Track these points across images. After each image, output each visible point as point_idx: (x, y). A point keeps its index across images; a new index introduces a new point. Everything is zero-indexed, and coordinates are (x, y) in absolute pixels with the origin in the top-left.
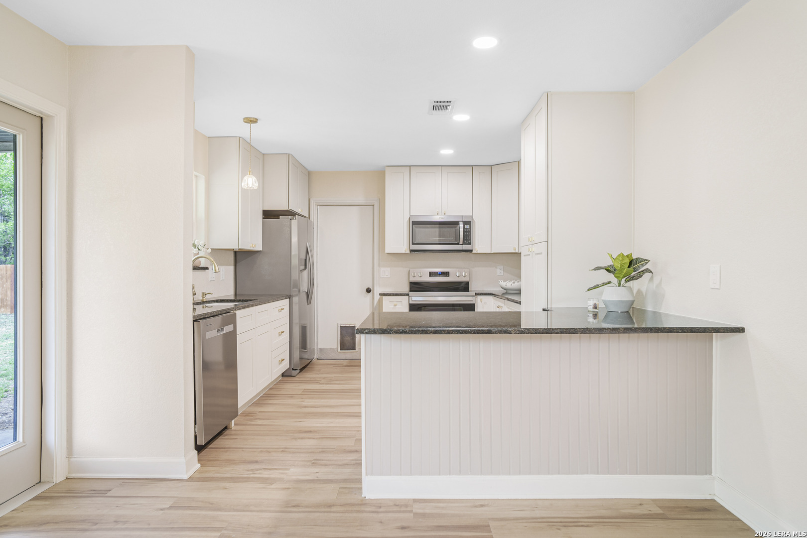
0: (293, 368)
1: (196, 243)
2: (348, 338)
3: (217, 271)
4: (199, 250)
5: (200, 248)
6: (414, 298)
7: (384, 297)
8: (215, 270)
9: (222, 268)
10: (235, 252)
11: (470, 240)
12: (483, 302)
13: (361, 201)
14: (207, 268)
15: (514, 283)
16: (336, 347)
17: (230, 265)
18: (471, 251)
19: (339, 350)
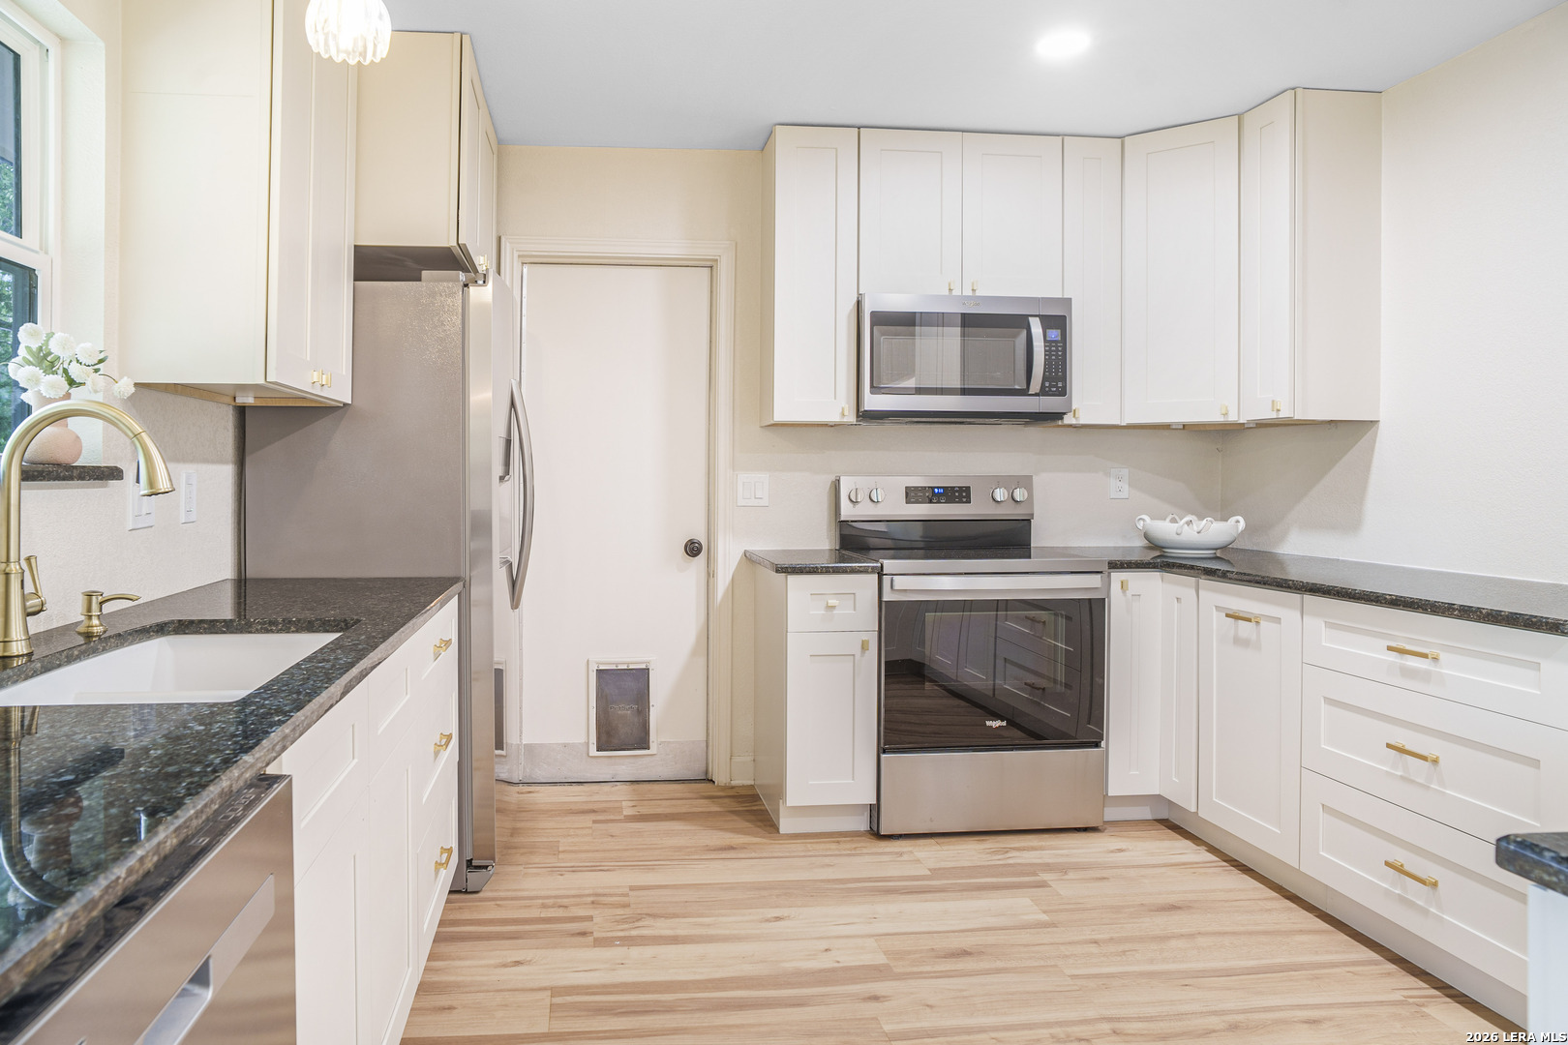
0: (469, 862)
1: (55, 347)
2: (624, 711)
3: (163, 484)
4: (72, 383)
5: (75, 371)
6: (901, 582)
7: (792, 579)
8: (151, 483)
9: (187, 473)
10: (242, 411)
11: (1064, 379)
12: (1129, 593)
13: (674, 250)
14: (114, 474)
15: (1189, 523)
16: (582, 739)
17: (221, 461)
18: (1059, 416)
19: (593, 748)
